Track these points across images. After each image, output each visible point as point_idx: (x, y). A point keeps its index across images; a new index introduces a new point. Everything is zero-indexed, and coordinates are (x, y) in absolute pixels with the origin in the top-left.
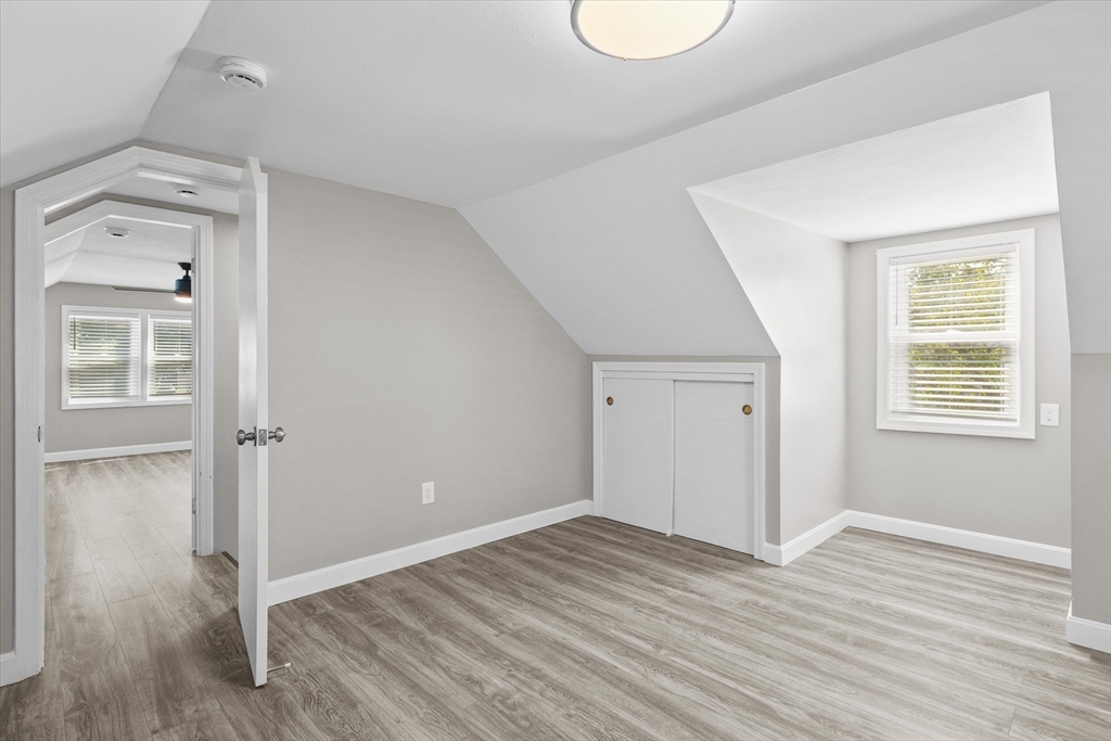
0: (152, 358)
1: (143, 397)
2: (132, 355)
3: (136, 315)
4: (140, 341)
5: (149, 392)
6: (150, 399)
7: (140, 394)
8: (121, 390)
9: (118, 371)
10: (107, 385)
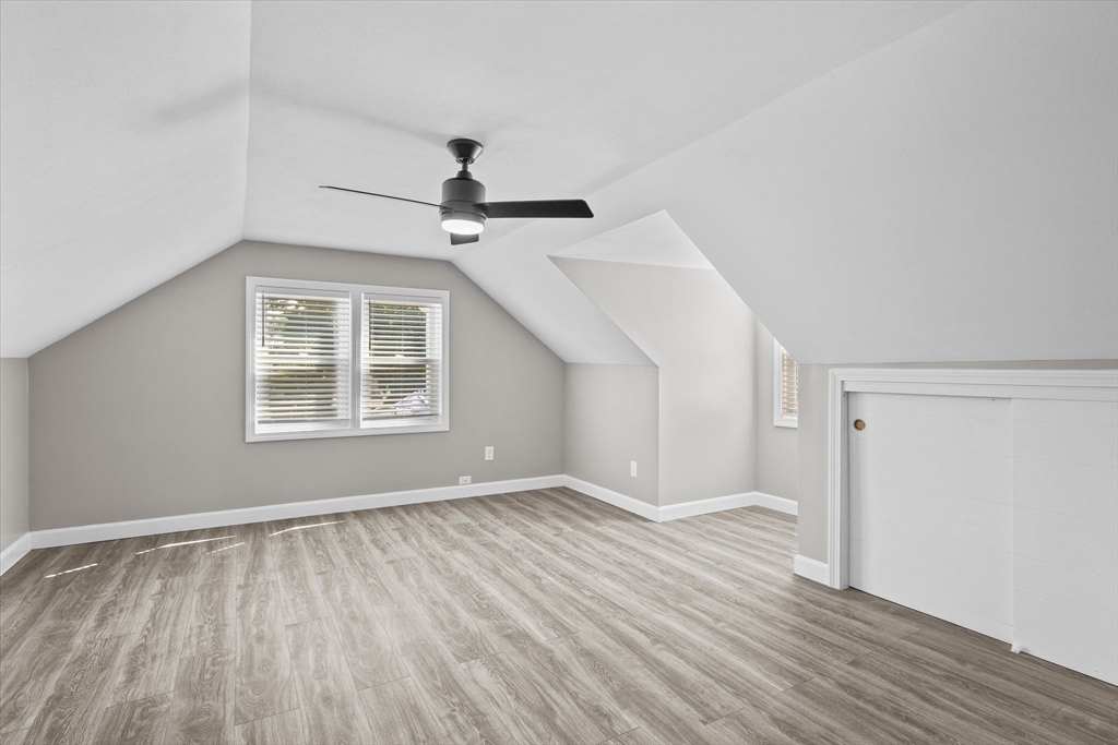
0: (367, 360)
1: (355, 421)
2: (341, 356)
3: (344, 294)
4: (350, 334)
5: (363, 412)
6: (365, 425)
7: (350, 417)
8: (326, 410)
9: (318, 381)
10: (307, 402)
